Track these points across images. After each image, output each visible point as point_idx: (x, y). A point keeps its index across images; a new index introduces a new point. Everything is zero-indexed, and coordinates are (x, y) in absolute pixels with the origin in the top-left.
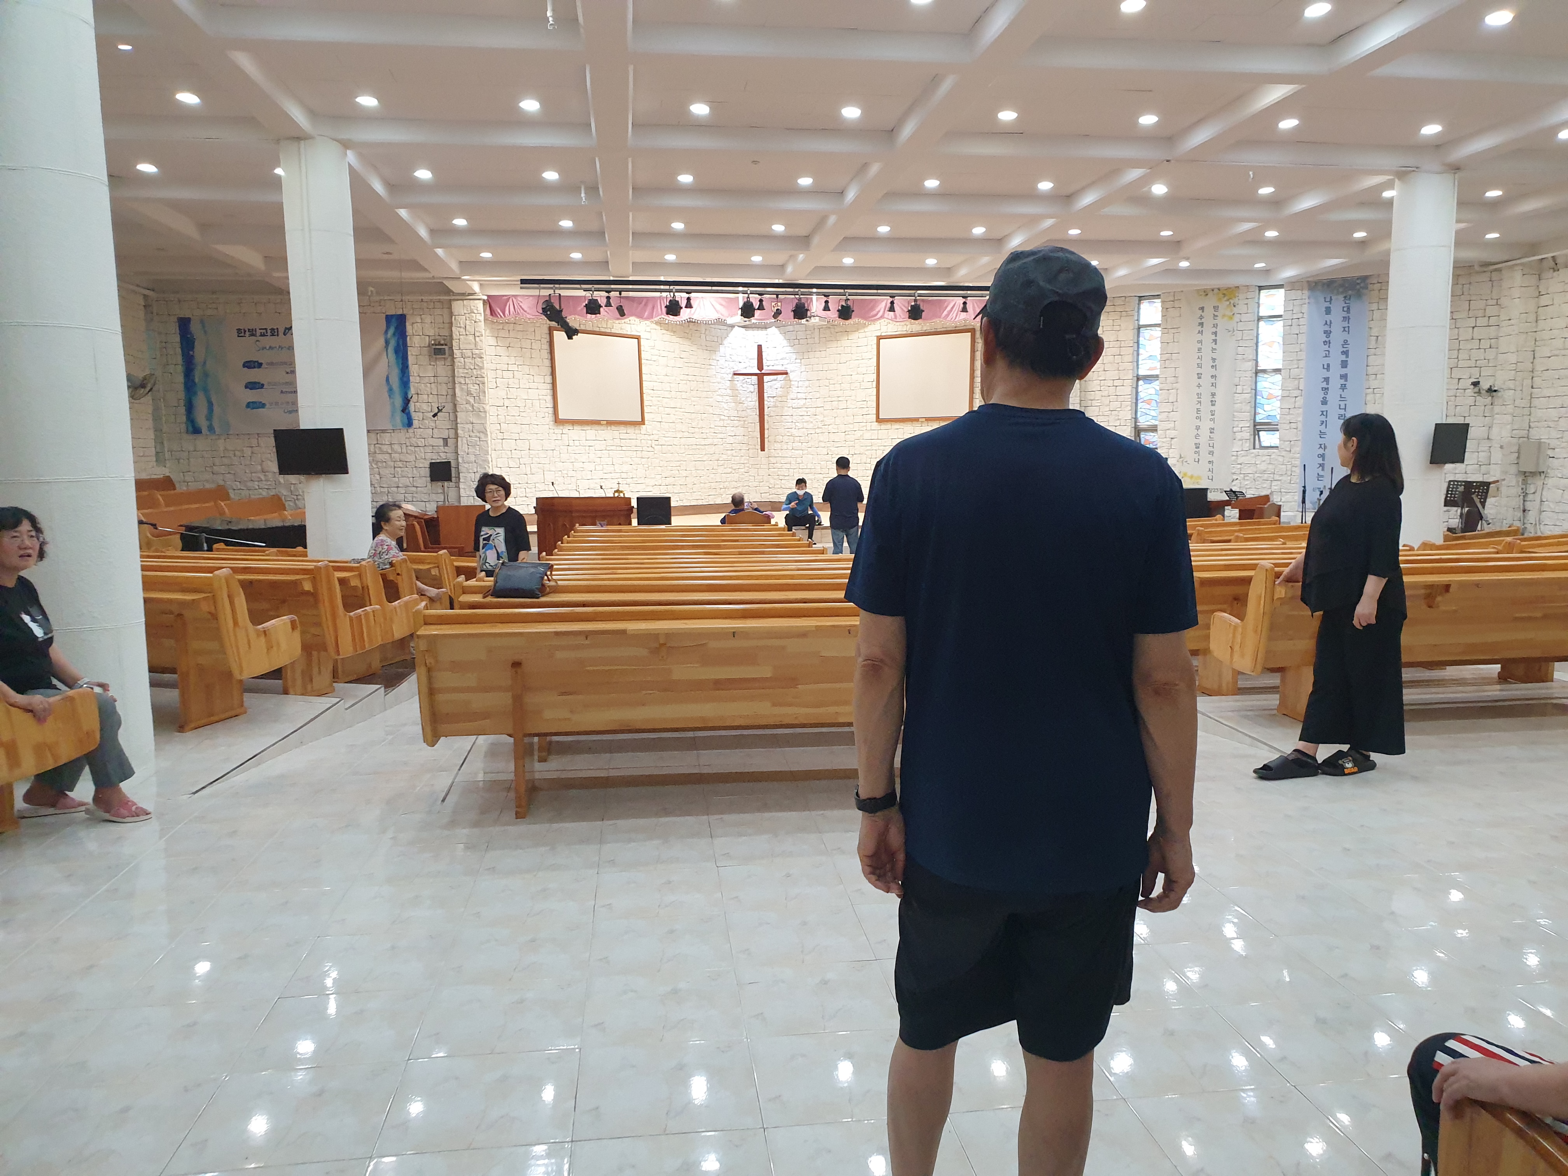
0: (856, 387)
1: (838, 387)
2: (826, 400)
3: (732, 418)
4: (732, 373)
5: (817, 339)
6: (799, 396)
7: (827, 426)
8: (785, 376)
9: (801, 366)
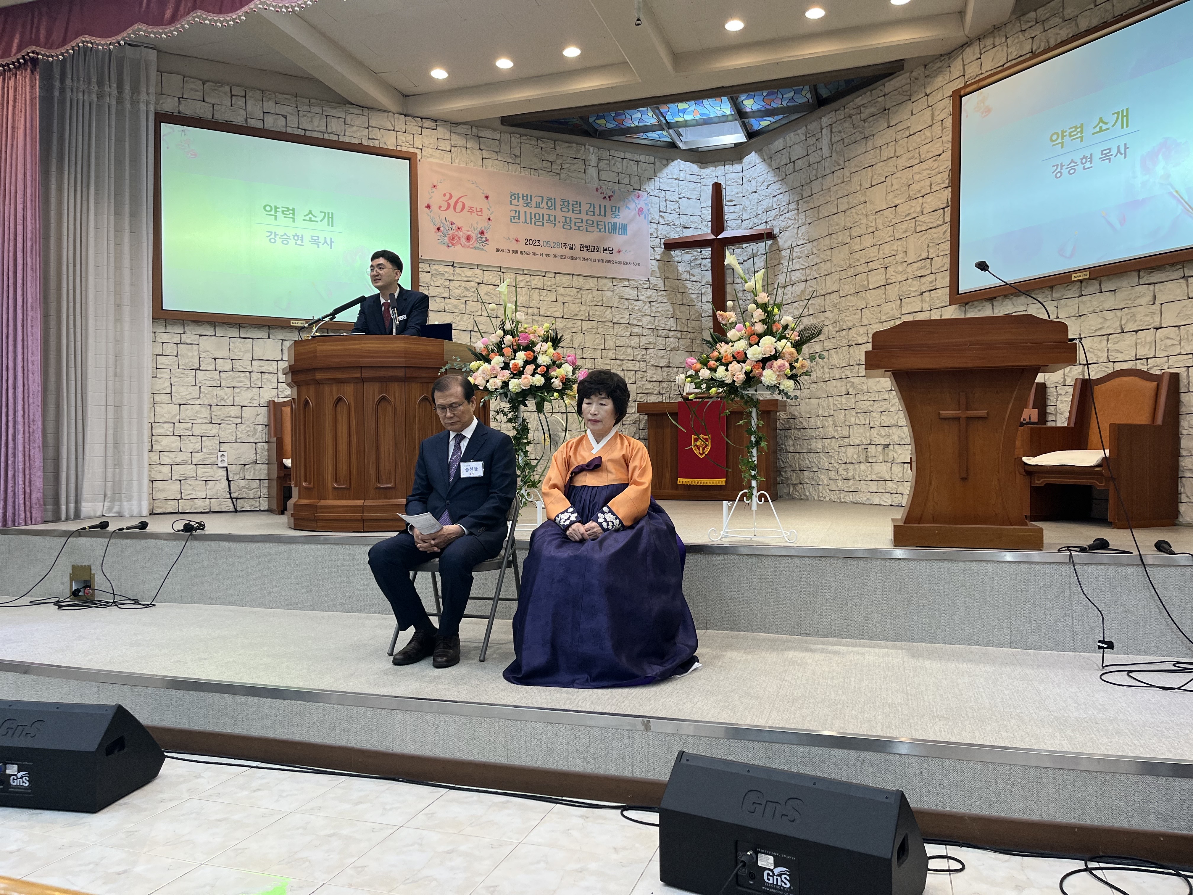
0: (905, 231)
1: (868, 241)
2: (844, 275)
3: (661, 333)
4: (663, 246)
5: (826, 152)
6: (796, 276)
7: (844, 332)
8: (769, 242)
9: (798, 214)
